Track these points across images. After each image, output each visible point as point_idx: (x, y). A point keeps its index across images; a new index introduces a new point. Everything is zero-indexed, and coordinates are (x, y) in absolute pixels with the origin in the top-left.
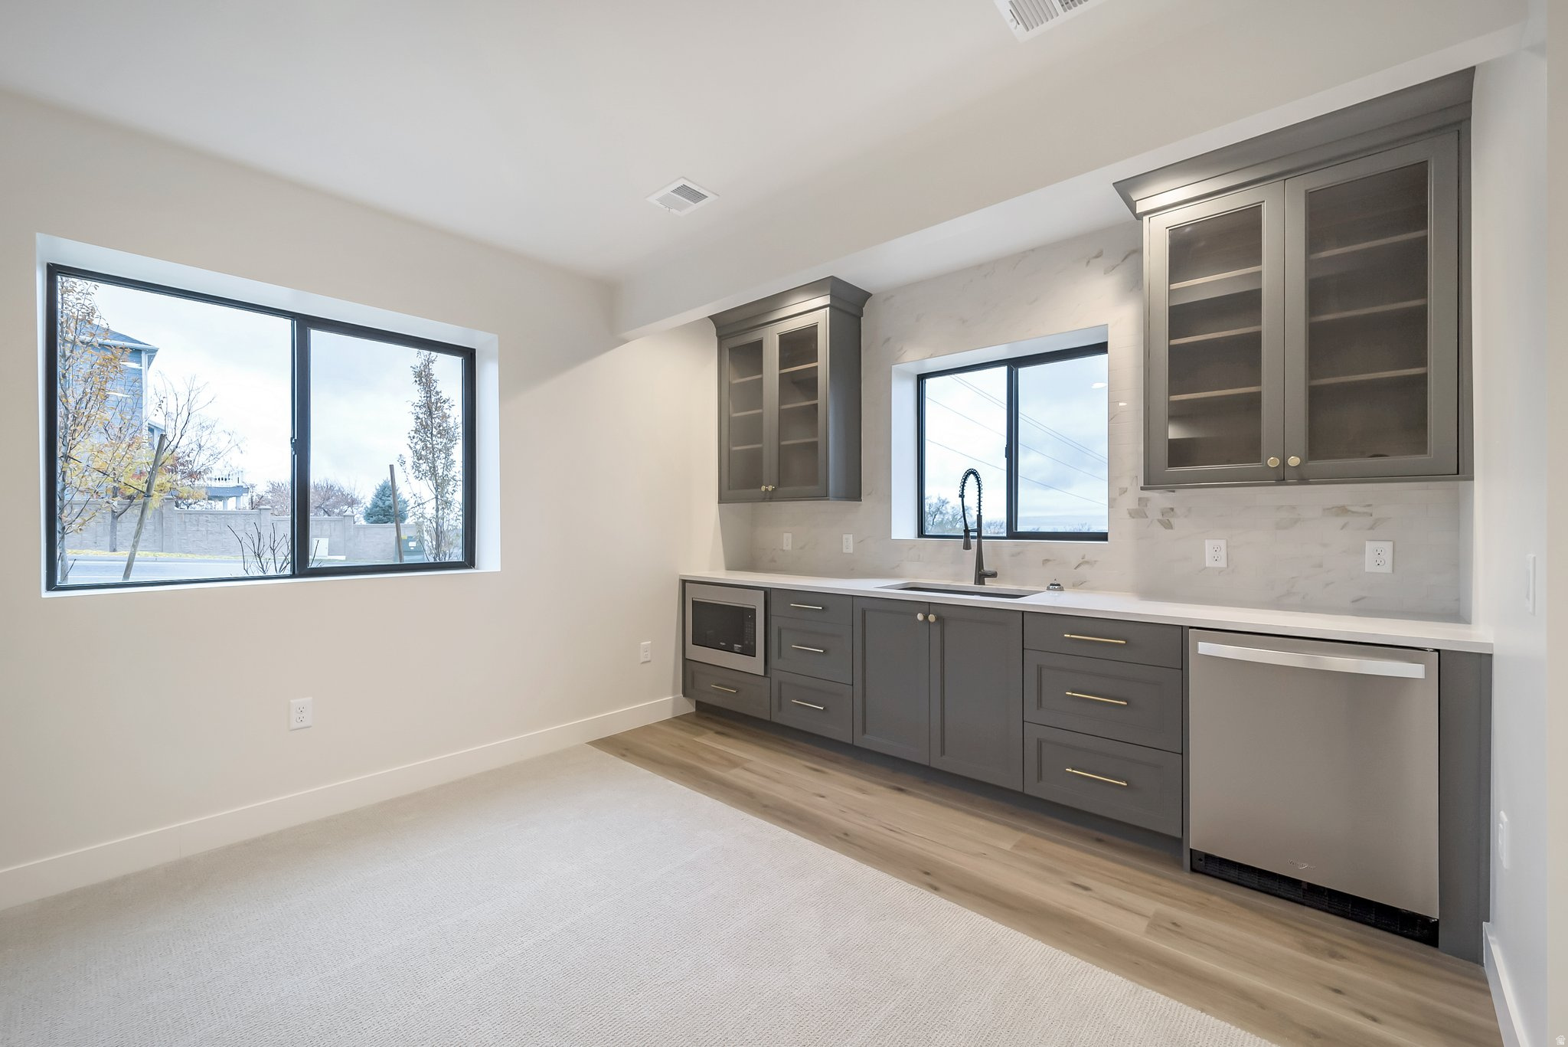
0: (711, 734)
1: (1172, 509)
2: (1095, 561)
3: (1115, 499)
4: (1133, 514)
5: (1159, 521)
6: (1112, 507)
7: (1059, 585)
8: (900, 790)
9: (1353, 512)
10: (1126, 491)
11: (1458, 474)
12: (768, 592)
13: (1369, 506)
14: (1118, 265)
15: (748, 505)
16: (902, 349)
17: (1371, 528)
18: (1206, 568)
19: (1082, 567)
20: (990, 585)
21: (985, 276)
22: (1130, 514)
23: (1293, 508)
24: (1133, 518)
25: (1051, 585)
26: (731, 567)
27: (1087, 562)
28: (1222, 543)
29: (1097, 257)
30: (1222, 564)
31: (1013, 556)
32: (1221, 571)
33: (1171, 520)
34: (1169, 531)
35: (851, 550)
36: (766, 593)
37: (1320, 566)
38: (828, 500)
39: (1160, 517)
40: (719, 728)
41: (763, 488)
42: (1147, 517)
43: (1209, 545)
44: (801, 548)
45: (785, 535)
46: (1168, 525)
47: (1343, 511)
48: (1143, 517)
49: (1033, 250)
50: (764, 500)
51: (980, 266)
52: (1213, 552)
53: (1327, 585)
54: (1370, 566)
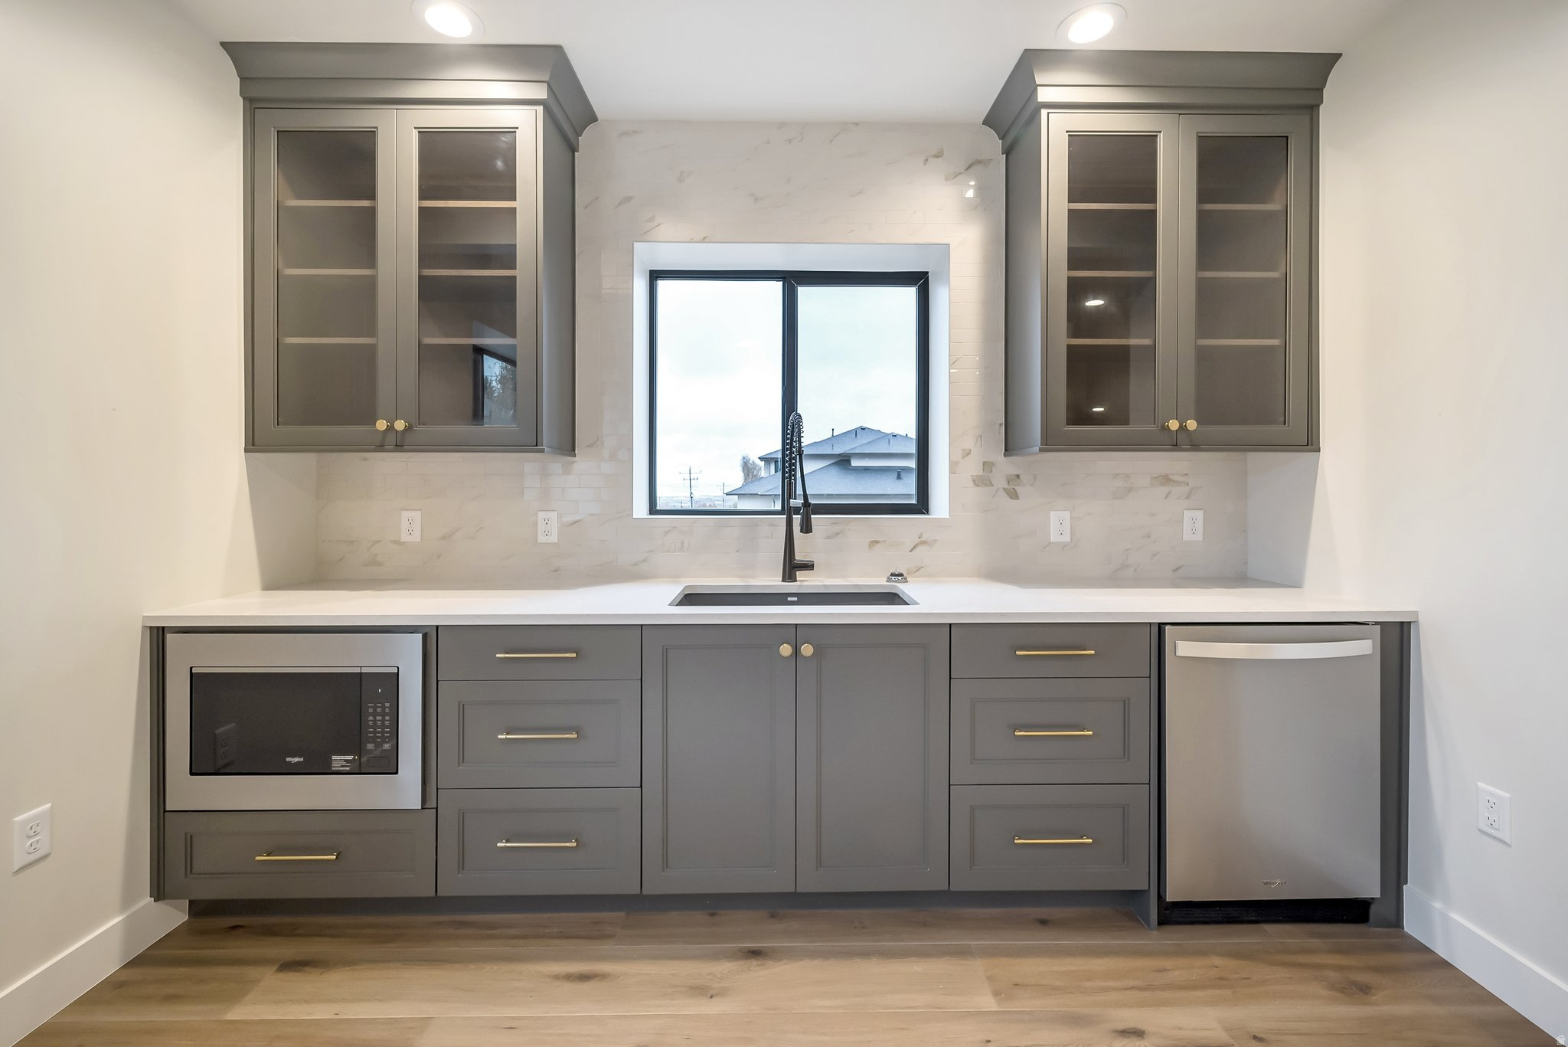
0: (270, 978)
1: (1018, 476)
2: (935, 540)
3: (957, 463)
4: (978, 481)
5: (1004, 489)
6: (954, 473)
7: (901, 575)
8: (755, 954)
9: (1174, 481)
10: (969, 454)
11: (1308, 445)
12: (432, 637)
13: (1187, 475)
14: (960, 174)
15: (309, 459)
16: (652, 219)
17: (1188, 497)
18: (1050, 543)
19: (919, 548)
20: (806, 581)
21: (790, 141)
22: (974, 481)
23: (1128, 476)
24: (978, 486)
25: (892, 575)
26: (274, 582)
27: (924, 543)
28: (1066, 515)
29: (936, 156)
30: (1067, 538)
31: (829, 537)
32: (1064, 546)
33: (1016, 488)
34: (1015, 502)
35: (554, 538)
36: (425, 637)
37: (1149, 536)
38: (542, 451)
39: (1006, 486)
40: (289, 950)
41: (381, 425)
42: (992, 486)
43: (1054, 517)
44: (444, 538)
45: (405, 515)
46: (1014, 495)
47: (1166, 480)
48: (986, 485)
49: (857, 124)
50: (380, 447)
51: (782, 125)
52: (1058, 524)
53: (1154, 555)
54: (1187, 536)
